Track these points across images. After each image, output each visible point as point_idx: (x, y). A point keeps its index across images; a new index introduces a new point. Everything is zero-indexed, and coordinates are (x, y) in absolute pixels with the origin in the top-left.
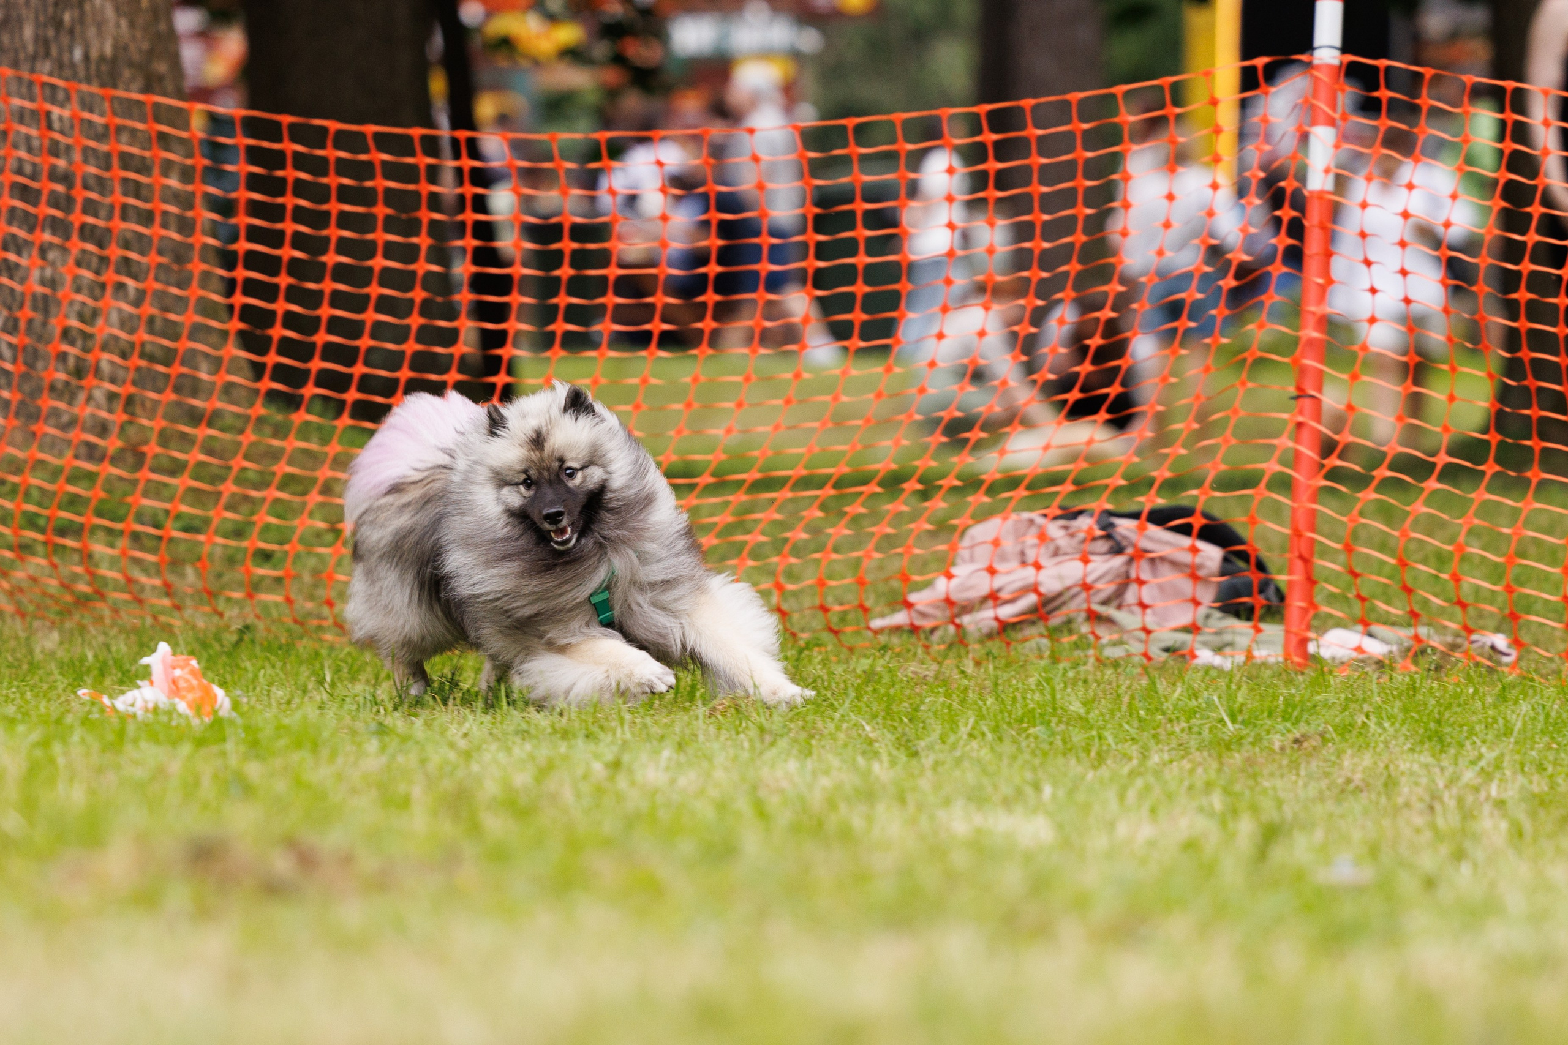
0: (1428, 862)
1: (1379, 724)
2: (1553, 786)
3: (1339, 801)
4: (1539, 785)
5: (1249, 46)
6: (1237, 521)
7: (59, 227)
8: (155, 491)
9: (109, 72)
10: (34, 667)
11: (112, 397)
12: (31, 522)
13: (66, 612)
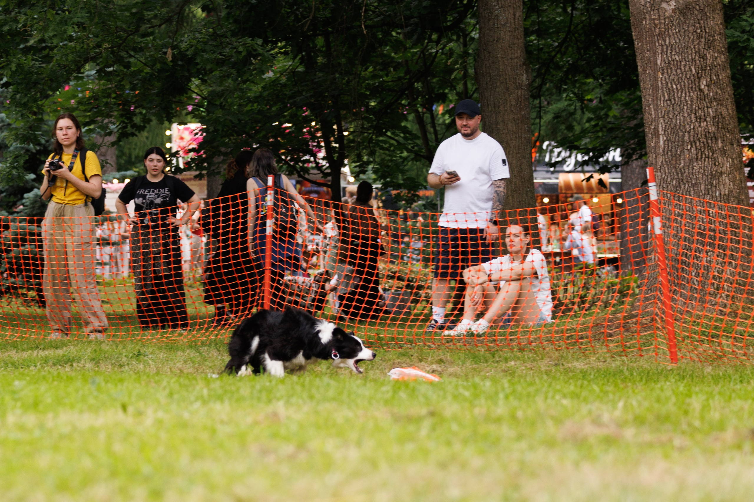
7: (711, 245)
8: (741, 324)
9: (727, 199)
10: (704, 377)
11: (727, 296)
12: (703, 334)
13: (714, 360)
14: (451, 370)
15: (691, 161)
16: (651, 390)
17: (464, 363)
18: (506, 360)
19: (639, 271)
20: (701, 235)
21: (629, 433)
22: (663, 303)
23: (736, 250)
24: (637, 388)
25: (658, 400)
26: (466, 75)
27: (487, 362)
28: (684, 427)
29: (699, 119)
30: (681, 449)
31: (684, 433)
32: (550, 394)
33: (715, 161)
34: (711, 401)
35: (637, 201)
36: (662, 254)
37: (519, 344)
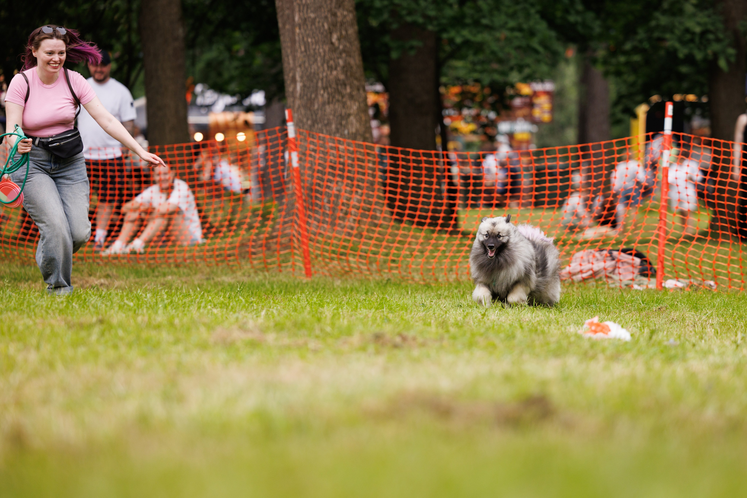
0: (693, 340)
1: (681, 304)
2: (726, 320)
3: (670, 324)
4: (722, 320)
5: (648, 130)
6: (644, 252)
7: (341, 176)
8: (365, 244)
9: (354, 137)
10: (334, 289)
11: (354, 220)
12: (334, 252)
13: (342, 275)
14: (117, 283)
15: (324, 104)
16: (289, 301)
17: (128, 277)
18: (164, 275)
19: (280, 199)
20: (332, 168)
21: (271, 337)
22: (300, 226)
23: (362, 181)
24: (277, 299)
25: (295, 310)
26: (129, 29)
27: (147, 276)
28: (318, 332)
29: (330, 68)
30: (315, 351)
31: (317, 337)
32: (203, 305)
33: (344, 105)
34: (340, 310)
35: (276, 139)
36: (298, 184)
37: (176, 261)
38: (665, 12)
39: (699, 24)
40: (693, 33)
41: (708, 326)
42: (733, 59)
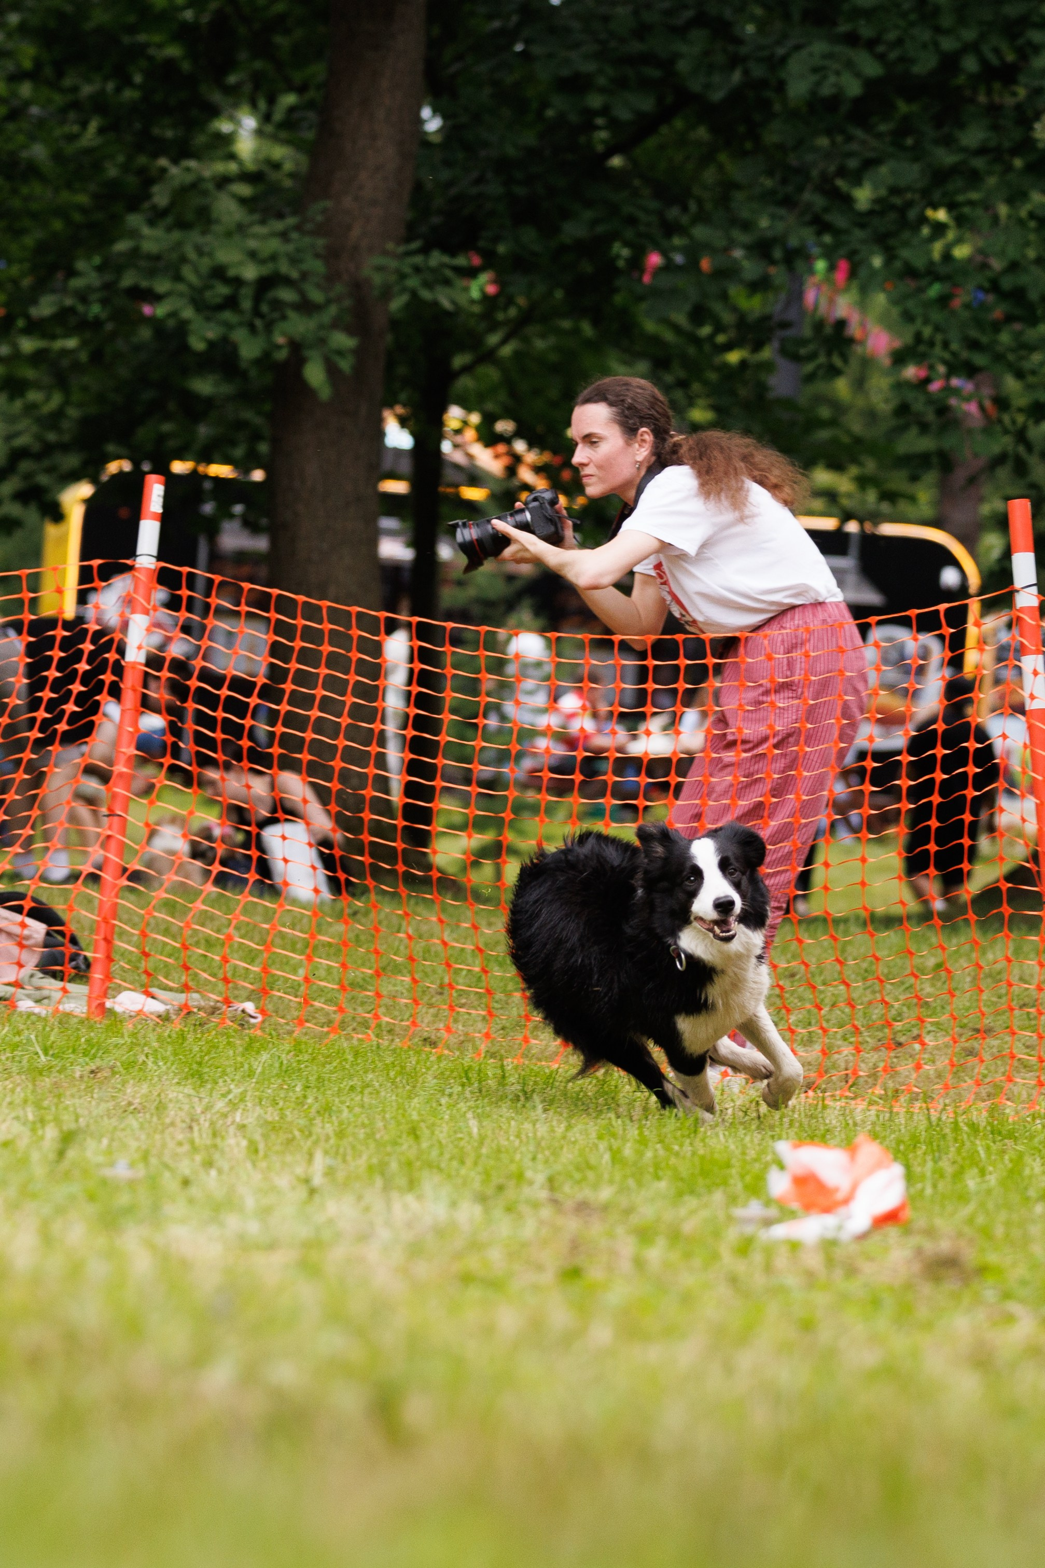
0: (185, 1167)
1: (155, 1063)
2: (283, 1116)
3: (122, 1119)
4: (272, 1115)
5: (86, 554)
6: (59, 907)
38: (156, 217)
39: (253, 255)
40: (238, 282)
41: (232, 1130)
42: (345, 365)
